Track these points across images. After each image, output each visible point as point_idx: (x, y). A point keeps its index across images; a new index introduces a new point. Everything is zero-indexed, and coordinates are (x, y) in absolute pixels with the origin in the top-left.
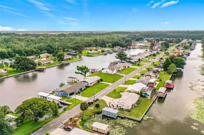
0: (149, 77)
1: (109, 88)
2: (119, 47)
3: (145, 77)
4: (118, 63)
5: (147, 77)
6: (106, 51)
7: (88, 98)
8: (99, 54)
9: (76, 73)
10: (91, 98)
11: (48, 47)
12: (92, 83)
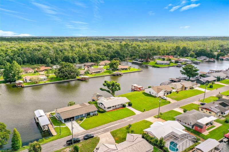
0: (208, 111)
1: (129, 120)
2: (205, 57)
3: (202, 110)
4: (181, 81)
5: (205, 110)
6: (181, 62)
7: (85, 130)
8: (169, 65)
9: (101, 89)
10: (88, 130)
11: (115, 54)
12: (110, 107)
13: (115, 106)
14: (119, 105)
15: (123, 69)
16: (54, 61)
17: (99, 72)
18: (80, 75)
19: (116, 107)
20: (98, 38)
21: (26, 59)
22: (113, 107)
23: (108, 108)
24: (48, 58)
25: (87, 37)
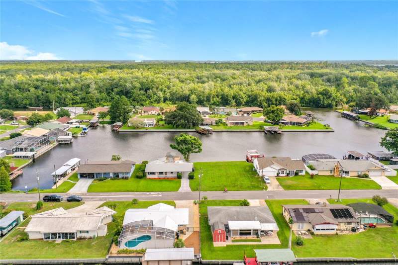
7: (85, 192)
9: (171, 146)
10: (88, 193)
12: (154, 173)
13: (166, 173)
14: (172, 173)
15: (294, 124)
16: (203, 100)
17: (241, 123)
18: (203, 125)
19: (166, 176)
20: (351, 64)
21: (168, 96)
22: (161, 173)
23: (150, 173)
24: (193, 96)
25: (326, 62)
